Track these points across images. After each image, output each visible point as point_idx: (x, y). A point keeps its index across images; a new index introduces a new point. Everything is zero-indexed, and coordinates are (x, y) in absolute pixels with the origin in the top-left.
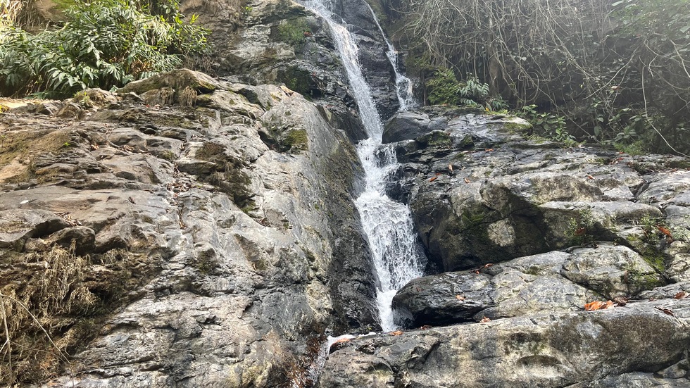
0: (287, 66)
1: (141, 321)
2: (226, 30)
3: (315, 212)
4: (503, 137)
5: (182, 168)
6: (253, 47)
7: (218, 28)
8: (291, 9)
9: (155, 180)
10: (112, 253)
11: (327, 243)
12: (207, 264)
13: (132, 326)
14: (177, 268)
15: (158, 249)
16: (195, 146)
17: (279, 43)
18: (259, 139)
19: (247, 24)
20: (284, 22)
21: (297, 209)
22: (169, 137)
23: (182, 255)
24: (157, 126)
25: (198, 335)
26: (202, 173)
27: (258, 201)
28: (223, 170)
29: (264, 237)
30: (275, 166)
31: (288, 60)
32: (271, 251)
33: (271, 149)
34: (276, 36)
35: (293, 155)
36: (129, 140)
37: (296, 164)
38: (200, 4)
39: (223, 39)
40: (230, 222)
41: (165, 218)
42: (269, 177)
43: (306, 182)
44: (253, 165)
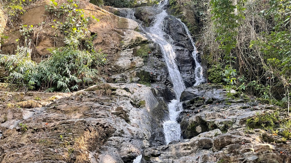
0: (140, 70)
1: (113, 140)
2: (113, 52)
3: (147, 125)
4: (224, 98)
5: (112, 113)
6: (125, 60)
7: (110, 52)
8: (142, 41)
9: (108, 116)
10: (107, 128)
11: (150, 133)
12: (122, 132)
13: (111, 140)
14: (117, 132)
15: (114, 128)
16: (115, 108)
17: (137, 57)
18: (130, 104)
19: (122, 49)
20: (139, 47)
21: (141, 123)
22: (108, 105)
23: (117, 130)
24: (103, 102)
25: (122, 143)
26: (118, 115)
27: (131, 121)
28: (122, 114)
29: (133, 129)
30: (135, 112)
31: (141, 67)
32: (135, 131)
33: (134, 107)
34: (135, 54)
35: (141, 109)
36: (99, 107)
37: (141, 111)
38: (102, 41)
39: (112, 57)
40: (126, 125)
41: (113, 123)
42: (134, 115)
43: (144, 116)
44: (129, 112)
